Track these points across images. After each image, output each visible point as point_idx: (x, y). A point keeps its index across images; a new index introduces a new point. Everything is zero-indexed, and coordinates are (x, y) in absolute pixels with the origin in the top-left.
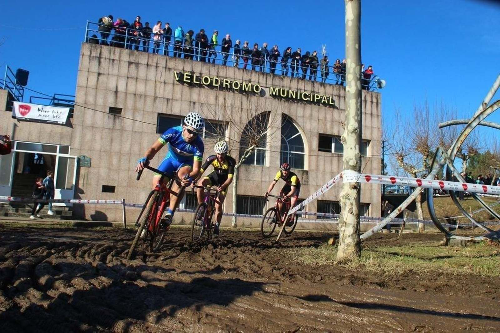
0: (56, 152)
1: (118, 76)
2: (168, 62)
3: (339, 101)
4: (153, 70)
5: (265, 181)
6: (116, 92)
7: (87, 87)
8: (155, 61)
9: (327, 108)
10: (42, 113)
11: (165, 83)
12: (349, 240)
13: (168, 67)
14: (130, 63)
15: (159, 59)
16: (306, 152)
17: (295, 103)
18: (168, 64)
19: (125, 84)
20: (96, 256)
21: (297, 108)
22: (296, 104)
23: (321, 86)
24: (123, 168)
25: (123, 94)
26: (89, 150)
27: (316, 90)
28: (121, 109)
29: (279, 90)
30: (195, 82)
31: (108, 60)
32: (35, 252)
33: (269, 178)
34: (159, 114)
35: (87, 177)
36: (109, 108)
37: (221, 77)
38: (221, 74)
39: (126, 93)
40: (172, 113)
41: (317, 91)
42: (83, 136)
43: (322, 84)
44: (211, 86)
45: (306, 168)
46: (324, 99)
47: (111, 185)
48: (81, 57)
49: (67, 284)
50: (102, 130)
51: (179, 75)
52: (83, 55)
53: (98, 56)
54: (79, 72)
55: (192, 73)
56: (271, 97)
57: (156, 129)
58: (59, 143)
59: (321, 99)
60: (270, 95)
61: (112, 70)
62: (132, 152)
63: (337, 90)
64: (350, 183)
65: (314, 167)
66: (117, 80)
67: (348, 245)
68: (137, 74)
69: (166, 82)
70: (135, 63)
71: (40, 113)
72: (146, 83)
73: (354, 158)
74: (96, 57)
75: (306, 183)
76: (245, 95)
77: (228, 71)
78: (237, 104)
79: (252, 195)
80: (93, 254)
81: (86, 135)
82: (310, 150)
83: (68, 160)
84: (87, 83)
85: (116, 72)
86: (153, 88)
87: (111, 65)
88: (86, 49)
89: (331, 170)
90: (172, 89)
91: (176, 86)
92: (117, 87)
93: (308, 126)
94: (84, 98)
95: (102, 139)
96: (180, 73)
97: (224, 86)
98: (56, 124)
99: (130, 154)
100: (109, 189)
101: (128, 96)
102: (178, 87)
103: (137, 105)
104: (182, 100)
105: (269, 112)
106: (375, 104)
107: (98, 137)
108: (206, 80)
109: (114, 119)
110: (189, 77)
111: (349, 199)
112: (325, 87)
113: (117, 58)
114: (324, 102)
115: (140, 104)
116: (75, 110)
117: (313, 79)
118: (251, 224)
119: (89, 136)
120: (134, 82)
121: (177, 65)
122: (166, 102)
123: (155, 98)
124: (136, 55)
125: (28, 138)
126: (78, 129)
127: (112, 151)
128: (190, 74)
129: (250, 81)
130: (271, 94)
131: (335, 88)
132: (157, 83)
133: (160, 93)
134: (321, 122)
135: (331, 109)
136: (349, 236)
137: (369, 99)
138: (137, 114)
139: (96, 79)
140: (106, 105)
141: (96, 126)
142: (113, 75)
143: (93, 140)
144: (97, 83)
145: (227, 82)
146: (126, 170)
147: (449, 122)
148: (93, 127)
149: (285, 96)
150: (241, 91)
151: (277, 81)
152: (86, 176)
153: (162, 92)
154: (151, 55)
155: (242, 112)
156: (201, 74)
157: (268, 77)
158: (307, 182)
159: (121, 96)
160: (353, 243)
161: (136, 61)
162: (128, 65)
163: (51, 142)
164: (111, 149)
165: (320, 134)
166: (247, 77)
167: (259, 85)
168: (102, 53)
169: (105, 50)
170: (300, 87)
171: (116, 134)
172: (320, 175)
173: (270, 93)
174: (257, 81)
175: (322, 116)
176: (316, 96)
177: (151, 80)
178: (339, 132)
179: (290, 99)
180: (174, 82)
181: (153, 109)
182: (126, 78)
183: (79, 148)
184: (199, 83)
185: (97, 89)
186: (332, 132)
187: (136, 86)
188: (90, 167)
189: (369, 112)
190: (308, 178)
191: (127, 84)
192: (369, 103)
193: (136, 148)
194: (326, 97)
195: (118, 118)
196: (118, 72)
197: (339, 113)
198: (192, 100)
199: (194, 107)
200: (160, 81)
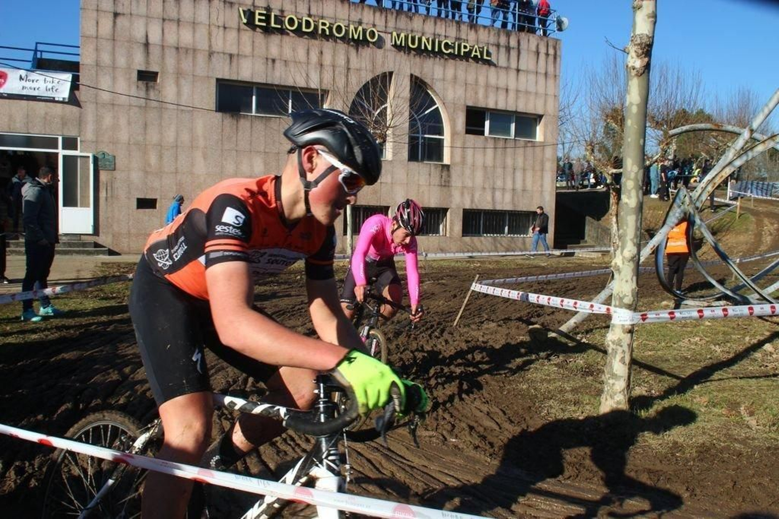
0: (57, 148)
1: (147, 17)
3: (498, 53)
4: (203, 7)
5: (386, 183)
6: (147, 45)
7: (97, 38)
9: (479, 65)
10: (28, 84)
11: (225, 28)
13: (227, 0)
16: (447, 138)
17: (430, 57)
19: (160, 32)
21: (434, 64)
22: (432, 59)
23: (471, 28)
24: (166, 170)
25: (158, 47)
26: (110, 142)
27: (463, 36)
28: (156, 74)
29: (406, 37)
30: (273, 25)
33: (392, 178)
34: (218, 80)
35: (112, 185)
36: (136, 73)
37: (314, 16)
38: (313, 12)
39: (163, 47)
40: (240, 79)
41: (466, 38)
42: (98, 121)
43: (473, 25)
44: (299, 32)
45: (446, 160)
46: (476, 52)
47: (150, 197)
50: (129, 110)
51: (247, 14)
54: (81, 11)
55: (268, 9)
56: (393, 49)
57: (215, 105)
58: (60, 133)
59: (471, 51)
61: (138, 7)
62: (179, 144)
63: (495, 36)
64: (623, 325)
65: (458, 159)
66: (147, 25)
68: (179, 13)
69: (227, 25)
71: (23, 83)
72: (194, 29)
73: (630, 294)
75: (447, 184)
76: (353, 46)
77: (325, 5)
78: (341, 60)
79: (366, 204)
81: (103, 118)
82: (454, 134)
83: (79, 160)
84: (97, 30)
85: (143, 10)
86: (207, 39)
89: (484, 163)
90: (236, 38)
91: (242, 33)
92: (147, 36)
93: (450, 95)
94: (94, 56)
95: (129, 123)
96: (249, 10)
97: (320, 32)
98: (53, 101)
99: (177, 146)
100: (146, 204)
101: (167, 51)
102: (247, 35)
103: (183, 66)
104: (253, 56)
105: (391, 73)
106: (551, 58)
107: (123, 121)
108: (291, 22)
109: (147, 89)
110: (263, 18)
111: (621, 346)
112: (476, 31)
114: (476, 56)
116: (80, 78)
117: (457, 18)
119: (108, 120)
120: (174, 27)
122: (228, 60)
123: (211, 54)
125: (9, 126)
126: (89, 110)
127: (147, 143)
128: (265, 12)
129: (360, 23)
130: (393, 43)
131: (492, 33)
132: (213, 28)
133: (218, 46)
134: (469, 87)
135: (486, 66)
136: (620, 392)
137: (543, 50)
138: (183, 82)
139: (111, 23)
140: (132, 67)
141: (117, 103)
142: (138, 16)
143: (115, 127)
144: (114, 31)
145: (324, 24)
146: (172, 173)
148: (113, 104)
149: (416, 46)
150: (347, 40)
151: (403, 22)
152: (109, 185)
153: (220, 43)
155: (349, 75)
156: (282, 11)
157: (389, 16)
158: (449, 182)
159: (155, 51)
160: (624, 399)
163: (48, 131)
164: (145, 139)
165: (467, 107)
166: (355, 15)
167: (374, 29)
170: (438, 31)
171: (152, 115)
172: (468, 172)
173: (392, 41)
174: (371, 22)
175: (471, 78)
176: (462, 47)
177: (201, 23)
178: (496, 103)
179: (423, 51)
180: (239, 26)
181: (208, 72)
182: (161, 21)
183: (94, 139)
184: (279, 26)
185: (114, 40)
186: (486, 104)
187: (178, 34)
188: (115, 170)
189: (542, 70)
190: (449, 176)
191: (163, 30)
192: (542, 56)
193: (185, 137)
194: (479, 48)
195: (154, 88)
196: (147, 10)
197: (498, 73)
198: (270, 57)
199: (273, 67)
200: (217, 24)
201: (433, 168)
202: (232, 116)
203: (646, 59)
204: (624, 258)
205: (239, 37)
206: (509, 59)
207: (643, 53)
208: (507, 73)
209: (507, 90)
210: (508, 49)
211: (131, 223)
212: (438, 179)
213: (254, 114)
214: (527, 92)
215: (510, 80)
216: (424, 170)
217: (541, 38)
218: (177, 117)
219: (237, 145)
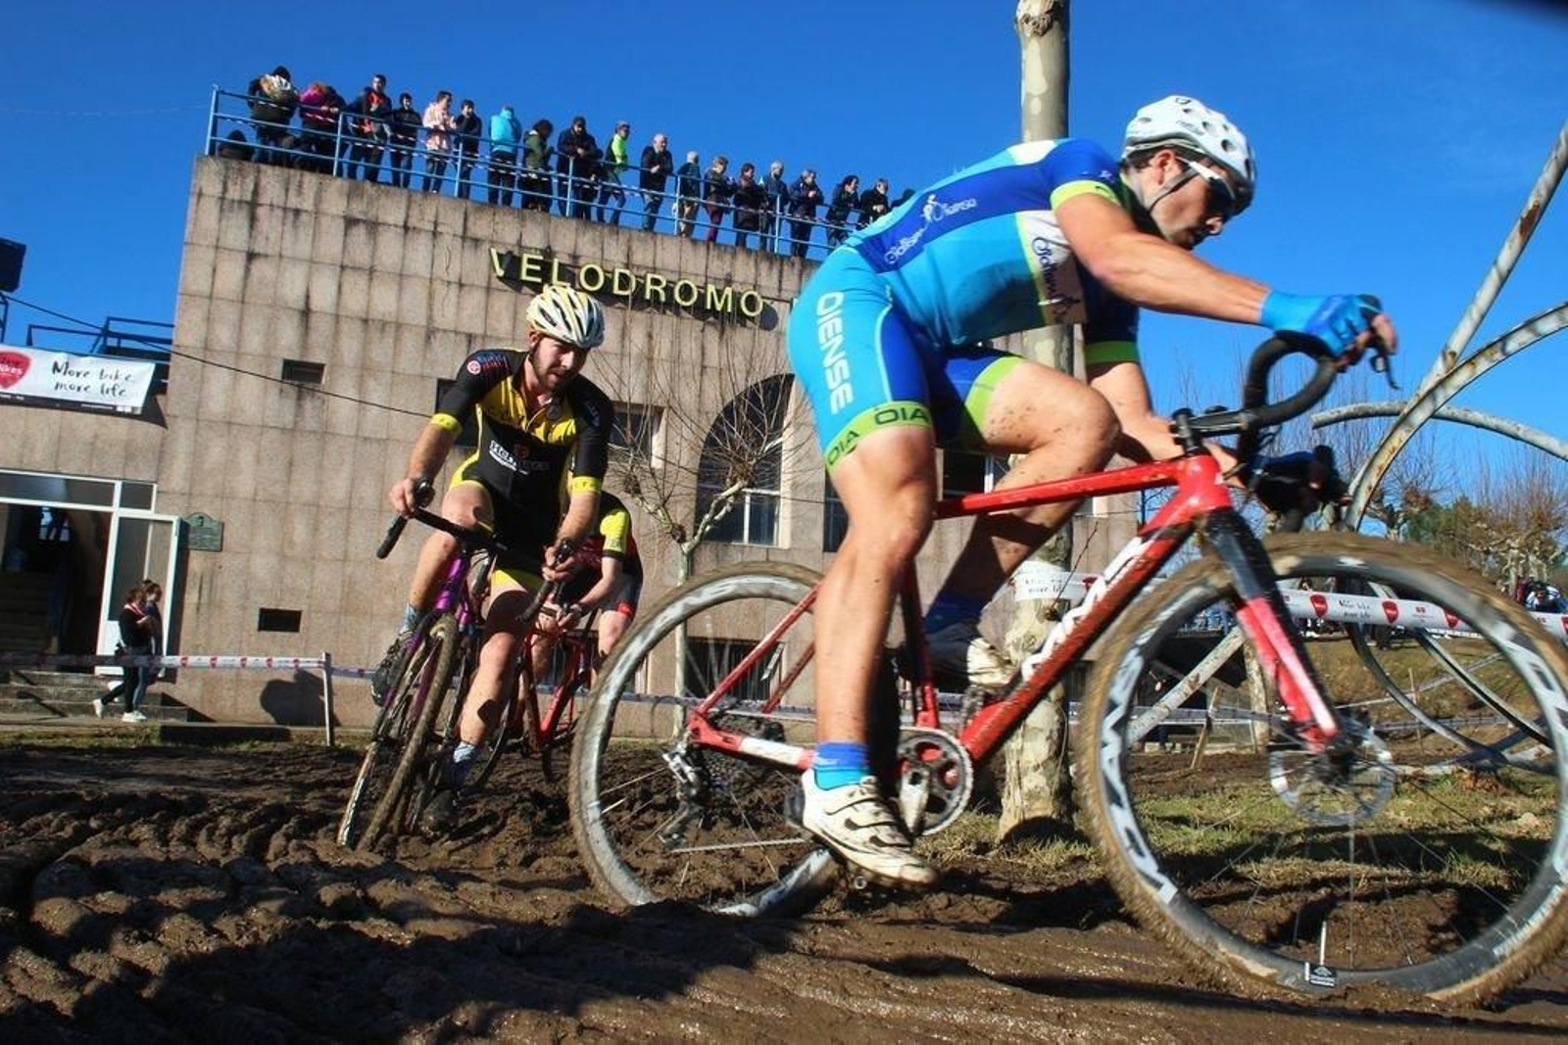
0: (109, 503)
1: (312, 261)
2: (471, 219)
4: (421, 245)
6: (306, 313)
7: (210, 297)
8: (430, 216)
10: (68, 380)
11: (461, 285)
12: (1035, 781)
13: (469, 234)
14: (350, 222)
15: (441, 209)
18: (470, 224)
19: (334, 289)
20: (235, 839)
24: (325, 554)
25: (328, 318)
26: (217, 496)
28: (320, 368)
31: (279, 213)
32: (37, 828)
34: (440, 383)
35: (211, 581)
36: (281, 365)
37: (638, 267)
38: (638, 258)
39: (337, 317)
42: (198, 453)
44: (605, 296)
47: (288, 607)
48: (193, 200)
49: (136, 933)
50: (261, 434)
51: (507, 260)
52: (200, 195)
53: (248, 197)
54: (185, 248)
55: (548, 253)
58: (119, 475)
61: (294, 243)
62: (355, 502)
64: (1037, 601)
66: (309, 275)
67: (1032, 796)
68: (373, 256)
69: (465, 281)
70: (364, 222)
71: (59, 377)
72: (400, 284)
74: (240, 202)
76: (713, 324)
77: (659, 247)
78: (690, 350)
79: (735, 637)
80: (223, 831)
81: (207, 448)
83: (151, 528)
84: (213, 284)
85: (304, 248)
86: (424, 302)
87: (288, 227)
88: (209, 178)
90: (483, 305)
91: (495, 295)
92: (308, 297)
94: (202, 331)
95: (258, 461)
96: (510, 253)
97: (648, 296)
98: (112, 412)
99: (350, 508)
100: (278, 621)
101: (345, 327)
102: (504, 299)
103: (373, 355)
104: (514, 339)
107: (246, 456)
108: (592, 276)
109: (300, 398)
110: (538, 268)
113: (308, 204)
115: (380, 352)
116: (171, 371)
119: (216, 453)
120: (362, 281)
121: (501, 226)
122: (464, 347)
123: (430, 333)
124: (370, 197)
125: (21, 456)
126: (182, 433)
127: (291, 499)
128: (541, 258)
129: (729, 282)
132: (437, 285)
133: (445, 317)
136: (1036, 768)
138: (371, 384)
139: (240, 272)
140: (273, 354)
141: (239, 420)
142: (295, 259)
143: (230, 465)
144: (245, 286)
145: (656, 282)
146: (335, 560)
147: (1344, 410)
148: (229, 423)
150: (701, 311)
152: (206, 579)
153: (450, 312)
154: (418, 197)
155: (705, 378)
156: (575, 257)
157: (786, 269)
159: (321, 326)
160: (1047, 788)
161: (370, 216)
162: (342, 226)
163: (96, 470)
164: (287, 492)
166: (719, 267)
167: (755, 294)
168: (261, 191)
169: (272, 178)
171: (306, 446)
174: (751, 280)
177: (416, 276)
180: (489, 282)
181: (422, 366)
182: (338, 269)
183: (186, 490)
185: (243, 302)
187: (369, 294)
188: (221, 550)
191: (340, 287)
193: (368, 491)
195: (313, 394)
196: (313, 247)
200: (446, 278)
205: (487, 302)
218: (355, 451)
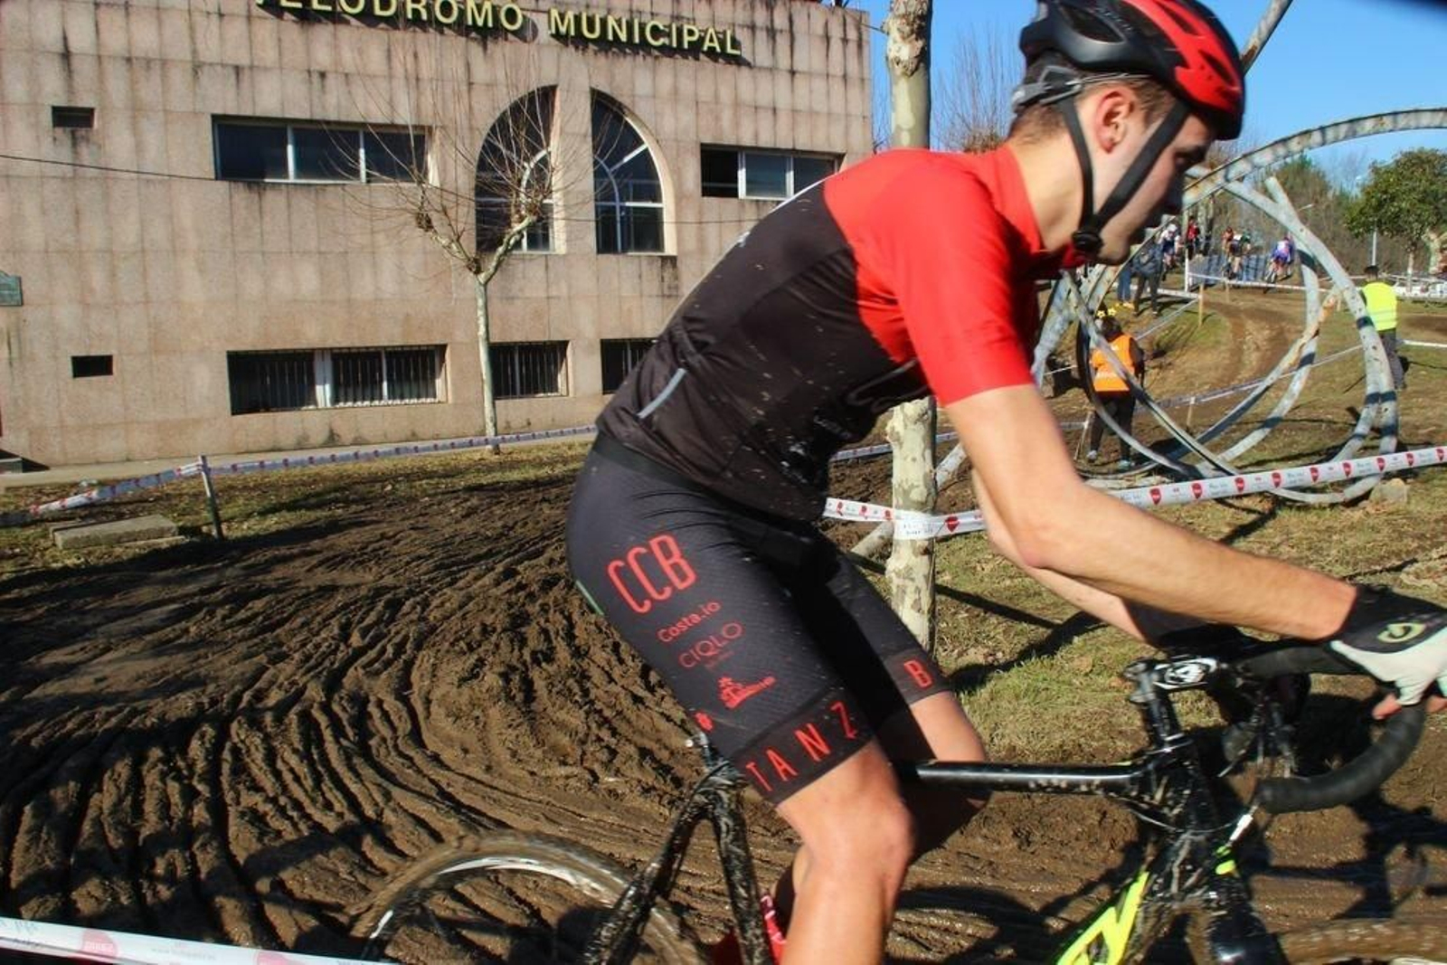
3: (753, 42)
5: (558, 298)
6: (66, 55)
9: (718, 66)
11: (221, 15)
16: (667, 205)
17: (625, 54)
19: (93, 29)
21: (633, 69)
22: (629, 59)
24: (127, 299)
25: (90, 59)
26: (8, 251)
27: (686, 13)
28: (91, 111)
29: (578, 19)
30: (316, 5)
33: (570, 287)
34: (216, 118)
35: (19, 336)
36: (49, 112)
39: (99, 57)
40: (258, 113)
41: (690, 16)
44: (368, 17)
45: (670, 248)
46: (711, 40)
47: (98, 353)
50: (43, 184)
56: (554, 42)
57: (212, 167)
59: (702, 40)
60: (552, 35)
62: (147, 245)
63: (745, 6)
64: (913, 541)
65: (691, 244)
66: (63, 14)
69: (223, 11)
72: (159, 20)
73: (921, 483)
75: (674, 292)
76: (475, 39)
78: (455, 67)
79: (523, 339)
82: (680, 197)
86: (187, 41)
90: (246, 35)
91: (257, 24)
92: (65, 39)
93: (668, 125)
95: (44, 212)
97: (410, 16)
99: (143, 251)
100: (91, 366)
101: (109, 67)
102: (267, 26)
103: (142, 95)
104: (281, 68)
105: (553, 89)
106: (852, 47)
107: (30, 209)
109: (75, 144)
111: (913, 580)
112: (710, 2)
114: (712, 50)
118: (529, 424)
120: (119, 17)
122: (233, 77)
123: (197, 68)
127: (84, 248)
130: (554, 31)
131: (740, 5)
132: (198, 18)
133: (210, 50)
134: (703, 108)
135: (733, 68)
137: (836, 32)
138: (144, 124)
140: (39, 101)
141: (15, 176)
143: (16, 219)
145: (417, 1)
146: (137, 303)
148: (7, 176)
149: (596, 34)
150: (462, 28)
152: (12, 334)
153: (213, 43)
155: (473, 94)
158: (677, 288)
159: (84, 68)
164: (78, 241)
165: (702, 145)
167: (514, 6)
170: (638, 5)
171: (87, 194)
173: (550, 27)
175: (705, 93)
176: (685, 32)
177: (173, 8)
178: (756, 136)
179: (611, 44)
180: (249, 11)
181: (194, 103)
182: (92, 7)
184: (329, 8)
186: (738, 140)
187: (128, 31)
188: (22, 304)
189: (837, 70)
190: (676, 278)
191: (97, 25)
192: (836, 44)
193: (158, 232)
194: (717, 33)
195: (88, 140)
197: (754, 78)
198: (315, 67)
199: (323, 86)
200: (204, 9)
201: (644, 263)
202: (249, 186)
203: (920, 44)
204: (905, 416)
205: (250, 32)
206: (774, 53)
207: (912, 32)
208: (773, 79)
209: (774, 110)
210: (772, 32)
211: (63, 406)
212: (656, 283)
213: (292, 179)
214: (812, 113)
215: (778, 91)
216: (629, 267)
217: (832, 10)
218: (139, 194)
219: (262, 243)
